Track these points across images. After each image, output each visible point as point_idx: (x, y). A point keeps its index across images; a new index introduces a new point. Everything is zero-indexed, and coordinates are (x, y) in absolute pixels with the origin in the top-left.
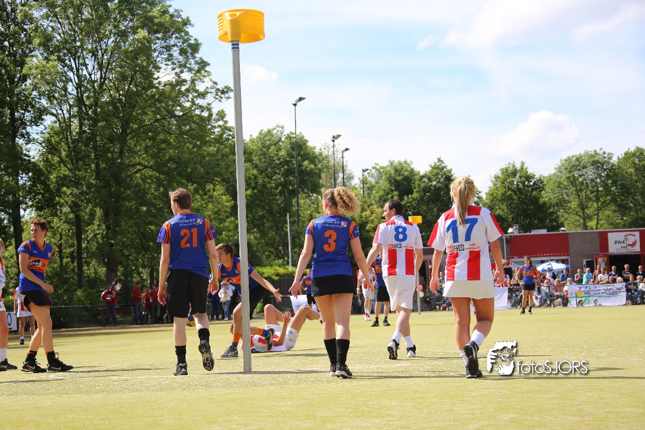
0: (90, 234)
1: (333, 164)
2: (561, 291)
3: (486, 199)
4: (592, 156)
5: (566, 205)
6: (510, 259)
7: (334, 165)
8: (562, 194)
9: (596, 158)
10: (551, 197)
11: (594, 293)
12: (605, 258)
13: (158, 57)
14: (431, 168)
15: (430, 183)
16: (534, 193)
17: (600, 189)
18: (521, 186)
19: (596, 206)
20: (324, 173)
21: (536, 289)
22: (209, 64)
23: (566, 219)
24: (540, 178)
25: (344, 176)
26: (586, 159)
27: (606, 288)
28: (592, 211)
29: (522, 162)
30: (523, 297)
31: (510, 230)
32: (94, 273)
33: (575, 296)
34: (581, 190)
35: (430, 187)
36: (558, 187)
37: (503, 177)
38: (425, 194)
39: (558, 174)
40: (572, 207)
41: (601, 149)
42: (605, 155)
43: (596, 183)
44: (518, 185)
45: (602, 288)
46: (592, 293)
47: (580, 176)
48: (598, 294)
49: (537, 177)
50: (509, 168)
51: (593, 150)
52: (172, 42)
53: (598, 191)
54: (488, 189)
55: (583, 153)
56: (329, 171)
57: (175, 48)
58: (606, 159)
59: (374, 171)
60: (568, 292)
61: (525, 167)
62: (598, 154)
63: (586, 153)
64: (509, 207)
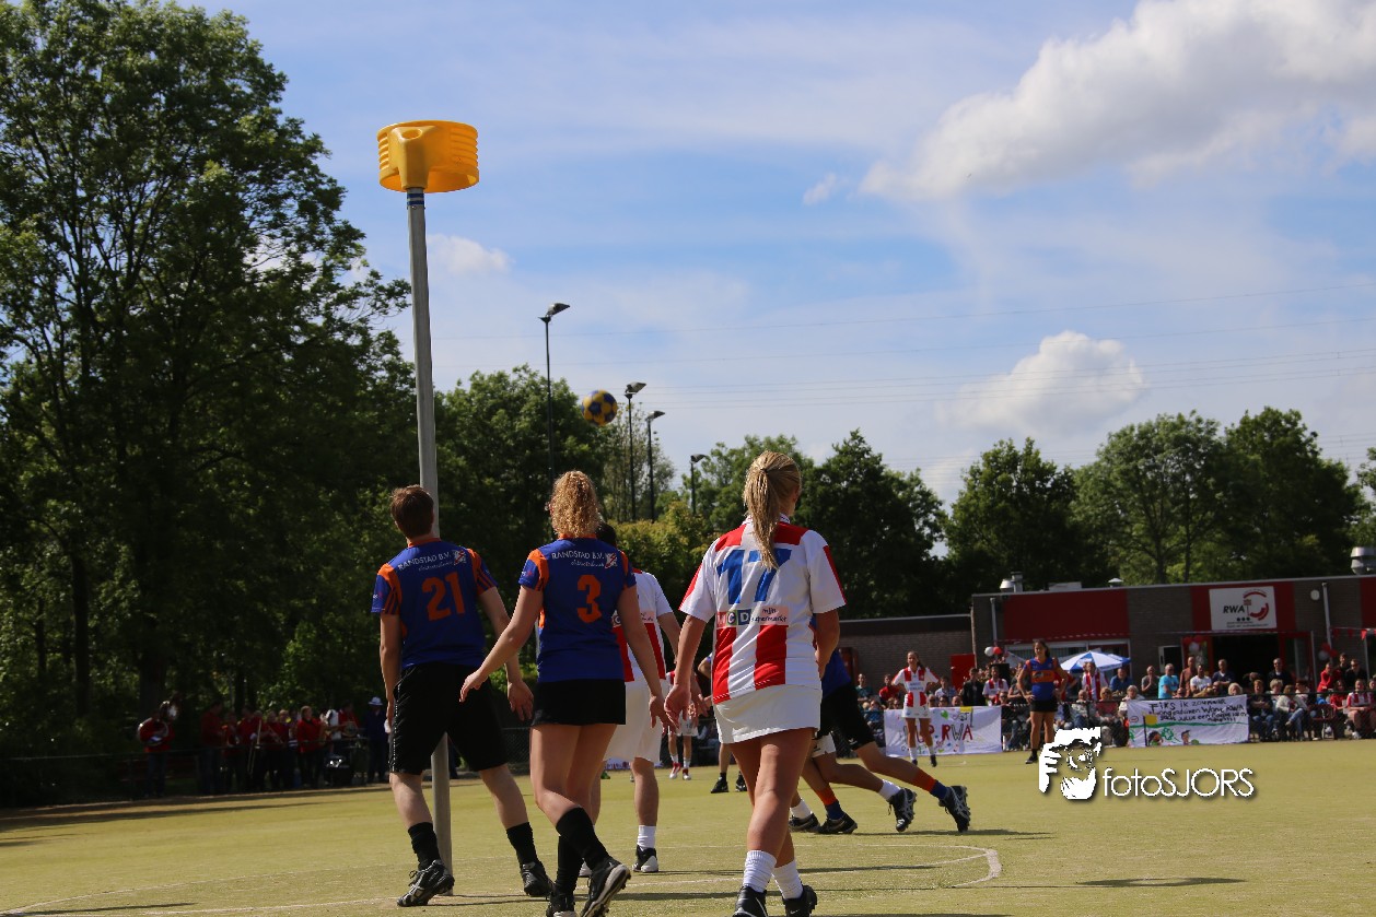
0: (105, 599)
1: (628, 444)
2: (1114, 712)
3: (954, 517)
4: (1175, 427)
5: (1120, 530)
6: (1006, 647)
7: (631, 448)
8: (1113, 508)
9: (1183, 431)
10: (1091, 513)
11: (1183, 716)
12: (1205, 644)
13: (252, 219)
14: (837, 453)
15: (837, 485)
16: (1054, 505)
17: (1191, 497)
18: (1025, 490)
19: (1184, 533)
20: (610, 463)
21: (1060, 709)
22: (362, 236)
23: (1122, 560)
24: (1066, 473)
25: (651, 472)
26: (1162, 432)
27: (1206, 707)
28: (1175, 542)
29: (1028, 440)
30: (1033, 726)
31: (1005, 584)
32: (114, 683)
33: (1141, 723)
34: (1152, 499)
35: (834, 493)
36: (1104, 492)
37: (988, 471)
38: (824, 509)
39: (1104, 464)
40: (1134, 533)
41: (1194, 412)
42: (1201, 426)
43: (1184, 483)
44: (1019, 488)
45: (1199, 707)
46: (1177, 717)
47: (1149, 468)
48: (1190, 720)
49: (1060, 470)
50: (1000, 451)
51: (1176, 415)
52: (283, 187)
53: (1187, 500)
54: (958, 497)
55: (1154, 421)
56: (619, 461)
57: (290, 201)
58: (1203, 434)
59: (714, 459)
60: (1129, 716)
61: (1033, 451)
62: (1188, 424)
63: (1162, 423)
64: (1002, 535)
